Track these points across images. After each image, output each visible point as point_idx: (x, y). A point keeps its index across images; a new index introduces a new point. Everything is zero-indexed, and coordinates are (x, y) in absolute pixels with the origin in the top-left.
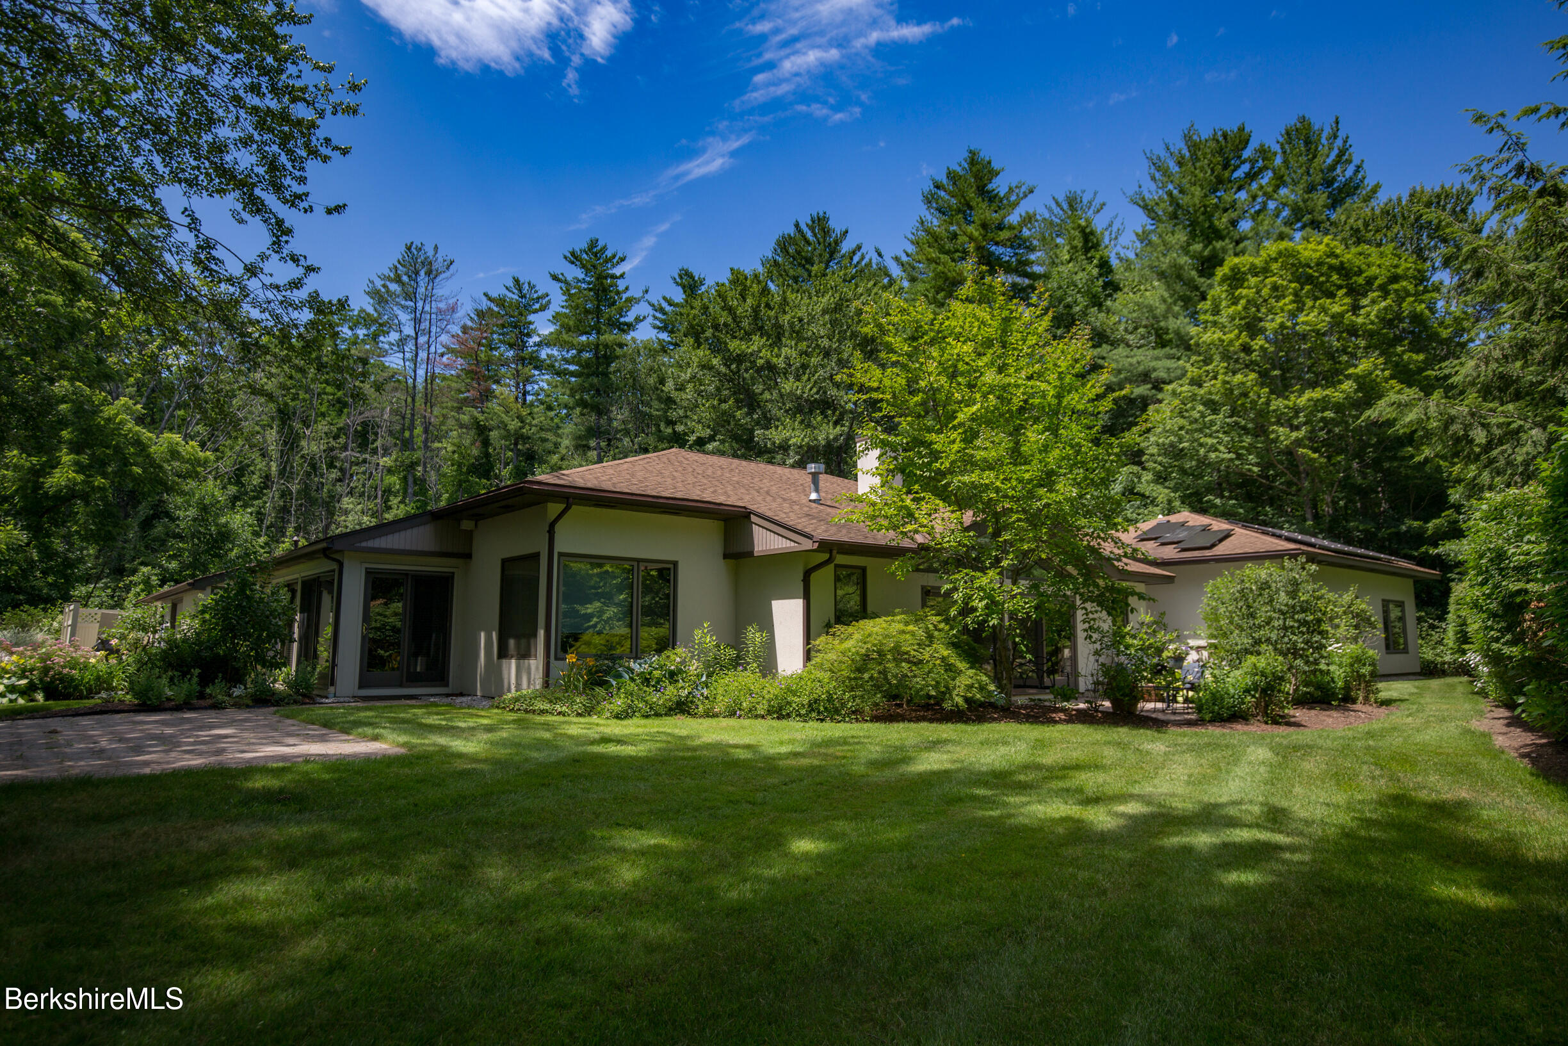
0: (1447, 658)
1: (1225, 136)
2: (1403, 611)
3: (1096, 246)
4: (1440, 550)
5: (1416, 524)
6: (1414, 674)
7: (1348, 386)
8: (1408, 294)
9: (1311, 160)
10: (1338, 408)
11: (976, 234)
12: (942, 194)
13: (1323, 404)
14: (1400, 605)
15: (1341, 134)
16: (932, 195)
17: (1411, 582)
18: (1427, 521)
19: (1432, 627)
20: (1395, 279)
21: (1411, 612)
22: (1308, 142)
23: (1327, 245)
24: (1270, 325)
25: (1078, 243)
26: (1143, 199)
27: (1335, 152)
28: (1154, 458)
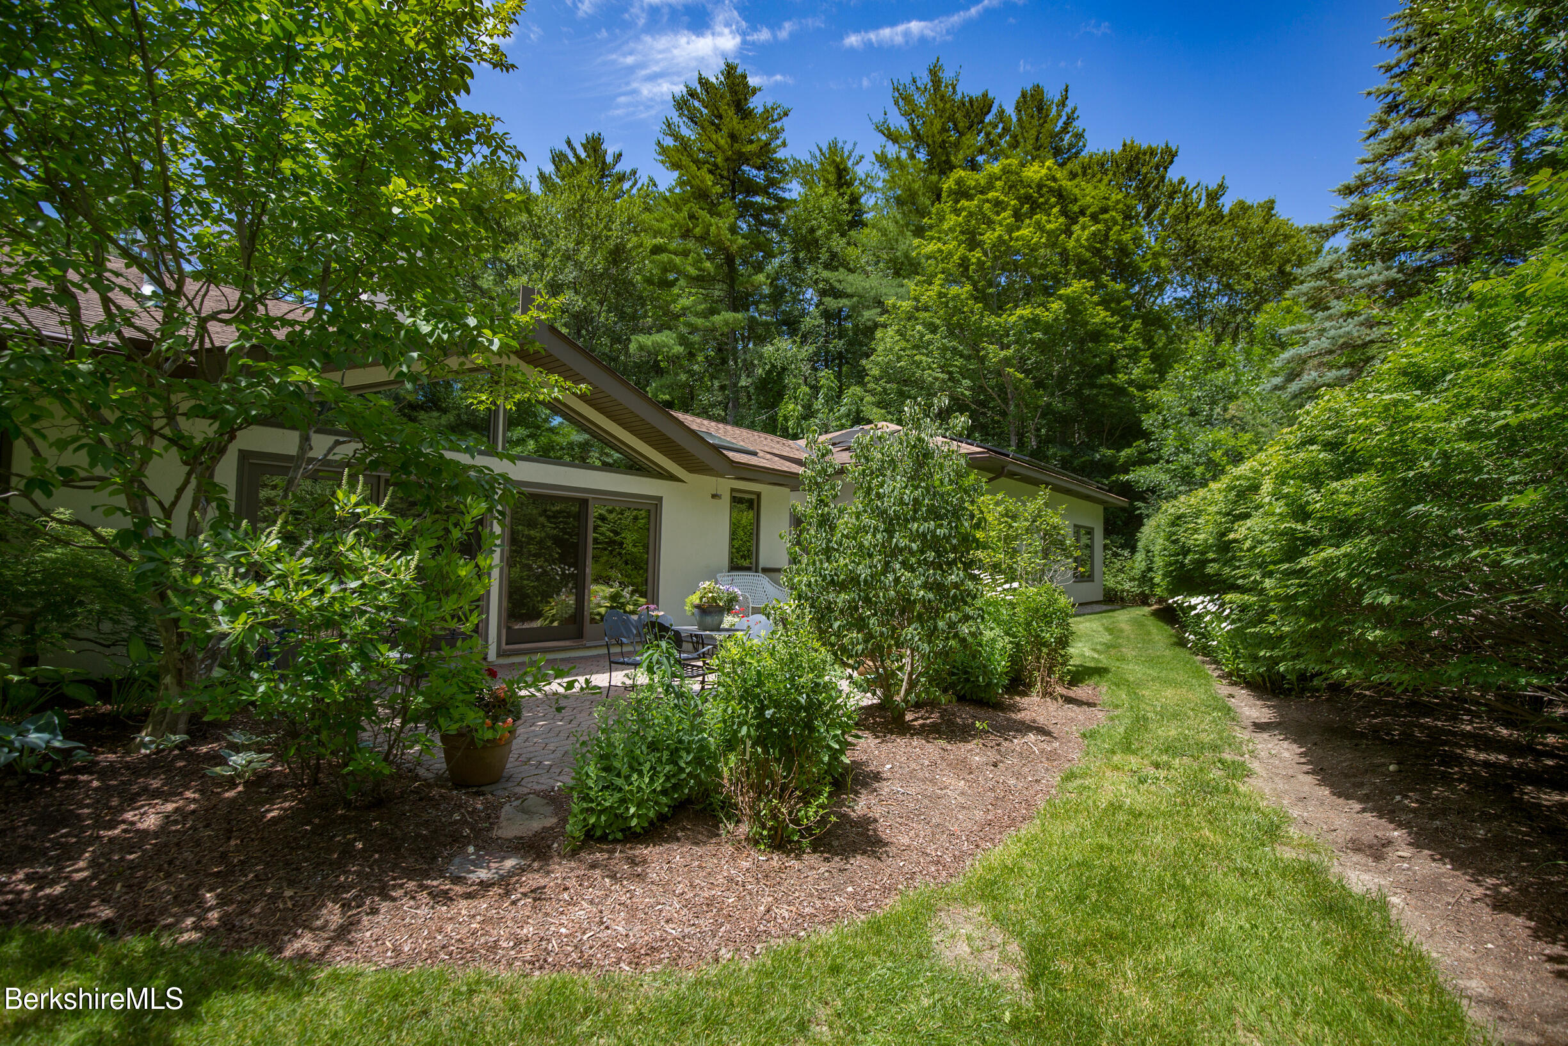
0: (1127, 586)
1: (971, 101)
2: (1092, 539)
3: (849, 184)
4: (1130, 476)
5: (1109, 452)
6: (1097, 602)
7: (1056, 306)
8: (1116, 223)
9: (1041, 125)
10: (1047, 328)
11: (722, 142)
12: (696, 104)
13: (1033, 323)
14: (1090, 532)
15: (1070, 104)
16: (686, 102)
17: (1101, 508)
18: (1118, 451)
19: (1115, 555)
20: (1105, 210)
21: (1099, 539)
22: (1040, 109)
23: (1049, 169)
24: (989, 237)
25: (832, 177)
26: (889, 129)
27: (1064, 118)
28: (877, 380)
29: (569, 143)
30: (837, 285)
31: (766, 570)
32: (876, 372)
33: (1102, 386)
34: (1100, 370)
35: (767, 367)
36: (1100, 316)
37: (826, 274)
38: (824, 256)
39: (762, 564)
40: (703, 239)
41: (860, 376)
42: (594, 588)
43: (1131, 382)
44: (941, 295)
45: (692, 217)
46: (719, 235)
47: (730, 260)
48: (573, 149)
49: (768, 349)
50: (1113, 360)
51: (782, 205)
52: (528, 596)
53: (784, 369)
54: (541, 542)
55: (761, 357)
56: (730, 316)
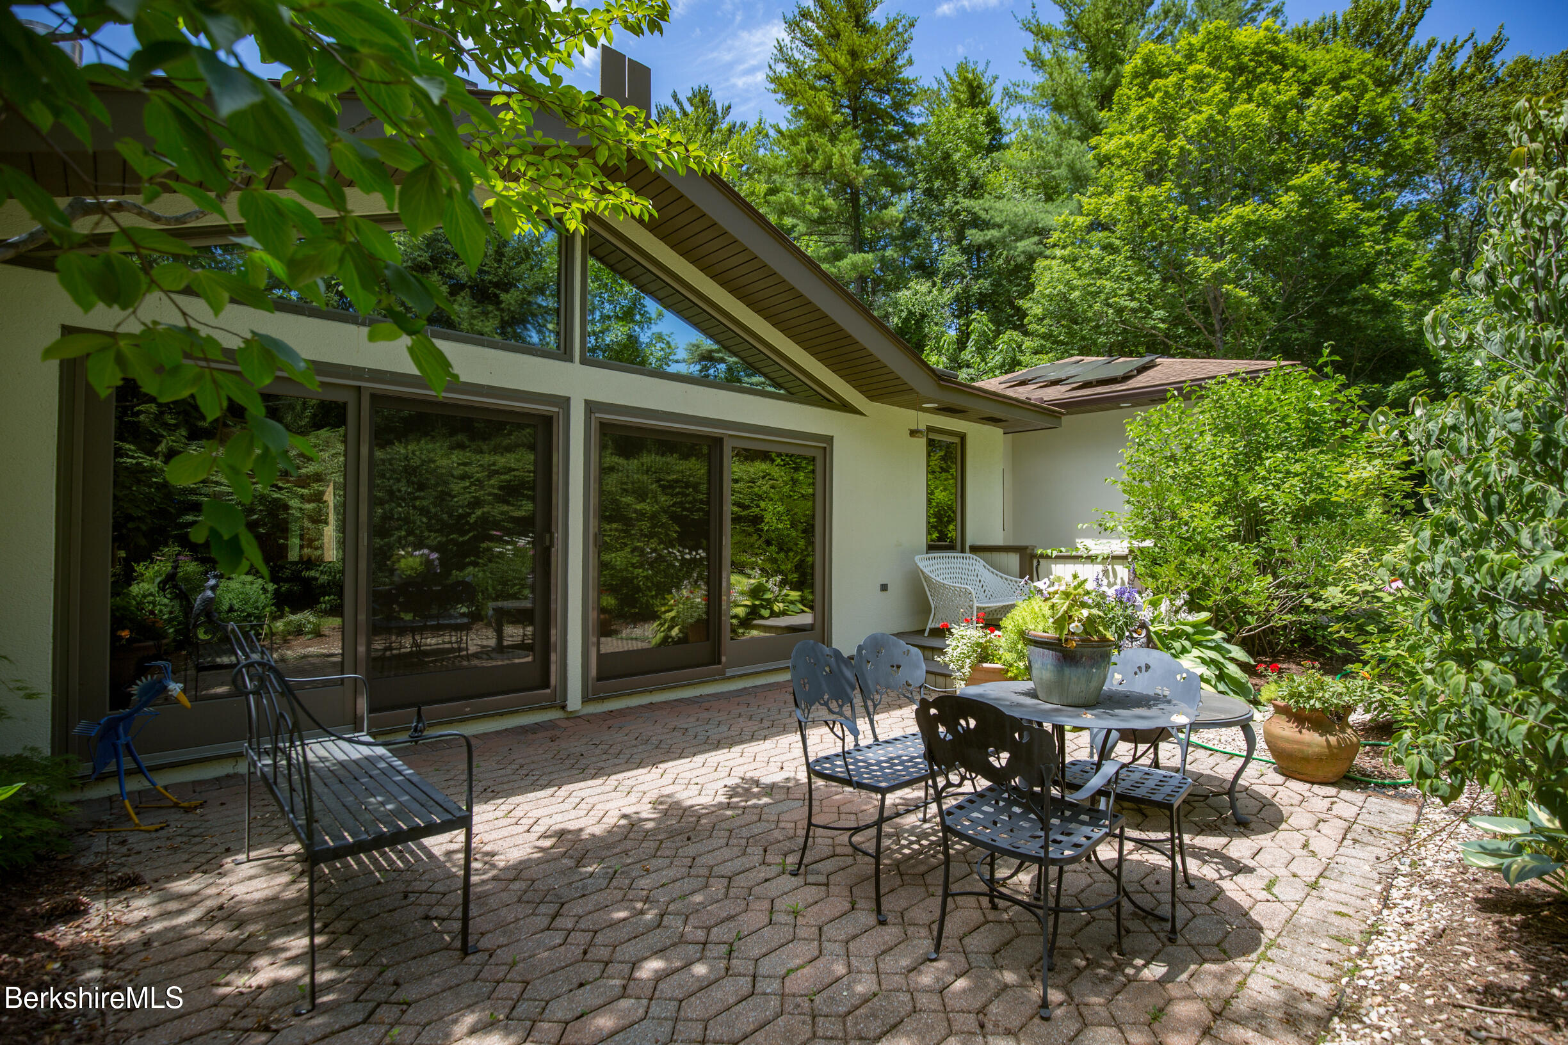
3: (985, 104)
7: (1288, 199)
8: (1365, 90)
10: (1274, 231)
13: (1251, 229)
16: (798, 24)
20: (1348, 75)
24: (1193, 122)
25: (964, 97)
28: (1040, 320)
29: (675, 97)
30: (983, 215)
31: (975, 549)
32: (1038, 310)
33: (1355, 301)
34: (1351, 281)
35: (904, 315)
36: (1346, 209)
37: (967, 203)
38: (964, 182)
39: (970, 540)
40: (823, 175)
41: (1017, 320)
42: (734, 578)
43: (1396, 294)
44: (1131, 200)
45: (811, 149)
46: (843, 165)
47: (854, 199)
48: (679, 103)
49: (903, 295)
50: (1371, 266)
51: (910, 131)
52: (638, 589)
53: (924, 316)
54: (653, 516)
55: (896, 304)
56: (858, 258)
